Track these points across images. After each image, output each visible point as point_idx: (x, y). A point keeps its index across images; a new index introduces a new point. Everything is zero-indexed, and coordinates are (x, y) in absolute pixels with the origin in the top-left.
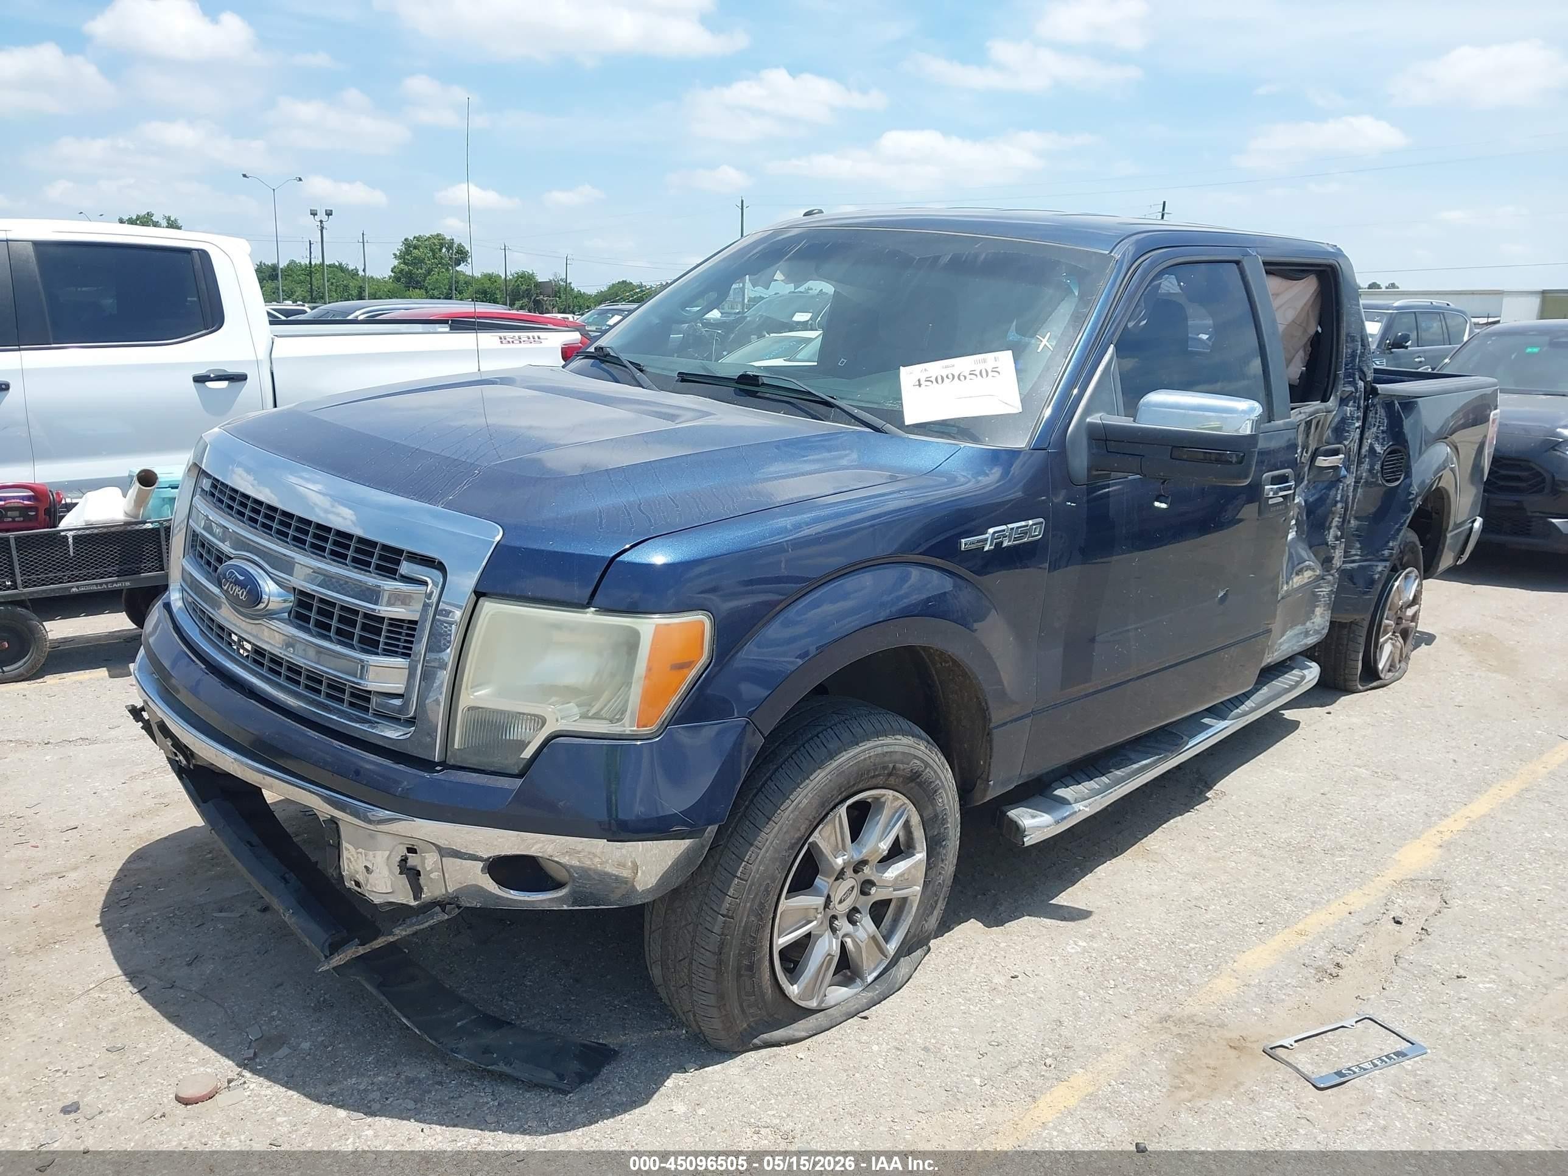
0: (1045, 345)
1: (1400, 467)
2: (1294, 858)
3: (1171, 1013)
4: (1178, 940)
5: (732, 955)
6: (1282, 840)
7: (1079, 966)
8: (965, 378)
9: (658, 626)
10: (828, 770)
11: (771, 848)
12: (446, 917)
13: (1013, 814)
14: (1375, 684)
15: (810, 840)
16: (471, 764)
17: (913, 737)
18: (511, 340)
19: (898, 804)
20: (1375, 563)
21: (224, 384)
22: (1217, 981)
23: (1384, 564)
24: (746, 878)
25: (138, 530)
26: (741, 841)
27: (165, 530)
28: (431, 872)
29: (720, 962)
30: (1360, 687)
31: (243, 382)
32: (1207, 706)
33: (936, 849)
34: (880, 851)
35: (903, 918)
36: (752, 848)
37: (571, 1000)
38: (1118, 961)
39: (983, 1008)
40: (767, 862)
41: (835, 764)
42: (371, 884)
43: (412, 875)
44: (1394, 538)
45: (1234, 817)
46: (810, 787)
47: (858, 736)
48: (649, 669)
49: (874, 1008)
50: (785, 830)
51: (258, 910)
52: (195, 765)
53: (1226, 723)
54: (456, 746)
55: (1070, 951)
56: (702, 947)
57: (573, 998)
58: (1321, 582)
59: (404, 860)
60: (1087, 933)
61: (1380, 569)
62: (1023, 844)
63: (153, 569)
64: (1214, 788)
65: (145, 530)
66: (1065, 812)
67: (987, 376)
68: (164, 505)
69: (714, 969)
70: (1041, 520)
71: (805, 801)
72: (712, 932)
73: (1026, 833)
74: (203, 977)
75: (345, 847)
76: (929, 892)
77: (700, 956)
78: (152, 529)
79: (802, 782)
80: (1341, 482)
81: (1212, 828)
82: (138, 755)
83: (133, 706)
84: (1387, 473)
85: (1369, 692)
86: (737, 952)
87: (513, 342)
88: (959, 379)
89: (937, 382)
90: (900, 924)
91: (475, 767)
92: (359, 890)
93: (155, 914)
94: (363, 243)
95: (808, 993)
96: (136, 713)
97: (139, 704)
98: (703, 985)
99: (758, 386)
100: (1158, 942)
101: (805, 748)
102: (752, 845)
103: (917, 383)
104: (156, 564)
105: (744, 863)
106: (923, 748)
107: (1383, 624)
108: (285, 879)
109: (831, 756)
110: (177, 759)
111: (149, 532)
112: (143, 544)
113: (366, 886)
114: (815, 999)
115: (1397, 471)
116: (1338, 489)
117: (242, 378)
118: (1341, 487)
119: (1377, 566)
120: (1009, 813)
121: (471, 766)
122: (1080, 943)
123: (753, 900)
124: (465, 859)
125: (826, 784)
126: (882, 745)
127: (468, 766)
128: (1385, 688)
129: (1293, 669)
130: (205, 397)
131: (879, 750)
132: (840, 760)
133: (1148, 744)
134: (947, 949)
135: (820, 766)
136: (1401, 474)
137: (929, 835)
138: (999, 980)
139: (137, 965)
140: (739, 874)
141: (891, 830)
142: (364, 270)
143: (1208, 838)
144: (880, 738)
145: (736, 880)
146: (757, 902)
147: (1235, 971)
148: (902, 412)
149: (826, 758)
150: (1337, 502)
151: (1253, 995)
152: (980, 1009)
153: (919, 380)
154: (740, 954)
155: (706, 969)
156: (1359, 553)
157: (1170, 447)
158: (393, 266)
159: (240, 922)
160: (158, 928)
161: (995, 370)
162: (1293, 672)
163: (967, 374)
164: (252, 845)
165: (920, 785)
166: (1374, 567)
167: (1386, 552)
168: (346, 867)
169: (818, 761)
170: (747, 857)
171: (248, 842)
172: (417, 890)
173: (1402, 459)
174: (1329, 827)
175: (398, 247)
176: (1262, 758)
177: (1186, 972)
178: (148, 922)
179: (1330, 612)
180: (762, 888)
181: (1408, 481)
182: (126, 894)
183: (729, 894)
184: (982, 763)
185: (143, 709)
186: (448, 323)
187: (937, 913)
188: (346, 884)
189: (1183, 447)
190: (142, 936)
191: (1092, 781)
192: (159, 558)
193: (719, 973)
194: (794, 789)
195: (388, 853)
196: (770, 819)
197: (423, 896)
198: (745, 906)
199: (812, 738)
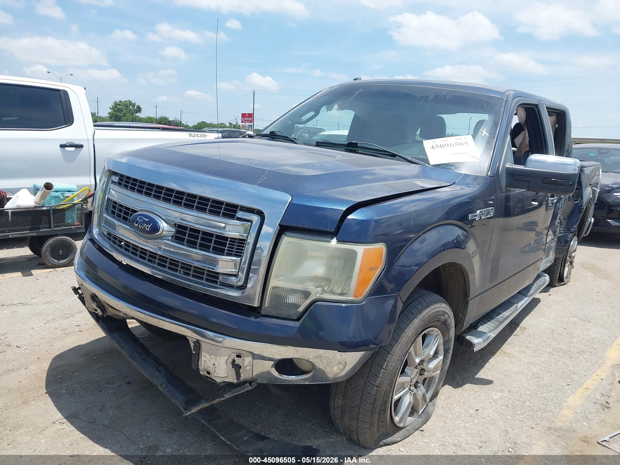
0: (485, 133)
1: (579, 195)
2: (567, 356)
3: (550, 426)
4: (538, 393)
5: (379, 404)
6: (558, 348)
7: (502, 405)
8: (454, 146)
9: (365, 249)
10: (419, 319)
11: (398, 355)
12: (251, 388)
13: (468, 337)
14: (562, 283)
15: (409, 351)
16: (273, 314)
17: (446, 304)
18: (194, 135)
19: (437, 333)
20: (568, 234)
21: (73, 149)
22: (563, 411)
23: (572, 234)
24: (387, 369)
25: (40, 210)
26: (384, 351)
27: (53, 211)
28: (246, 366)
29: (373, 408)
30: (557, 285)
31: (82, 148)
32: (518, 291)
33: (446, 354)
34: (430, 355)
35: (432, 385)
36: (390, 355)
37: (287, 425)
38: (517, 402)
39: (471, 425)
40: (395, 362)
41: (421, 316)
42: (217, 373)
43: (237, 367)
44: (575, 224)
45: (534, 338)
46: (412, 327)
47: (429, 303)
48: (361, 270)
49: (424, 426)
50: (403, 346)
51: (126, 383)
52: (106, 315)
53: (527, 298)
54: (266, 306)
55: (495, 397)
56: (366, 401)
57: (287, 424)
58: (553, 241)
59: (234, 361)
60: (498, 389)
61: (570, 236)
62: (474, 351)
63: (47, 228)
64: (520, 326)
65: (44, 210)
66: (485, 337)
67: (463, 145)
68: (52, 200)
69: (370, 411)
70: (493, 208)
71: (411, 333)
72: (371, 394)
73: (475, 346)
74: (109, 417)
75: (204, 355)
76: (442, 373)
77: (364, 405)
78: (47, 210)
79: (409, 324)
80: (561, 200)
81: (527, 343)
82: (48, 311)
83: (74, 287)
84: (574, 197)
85: (560, 287)
86: (381, 403)
87: (195, 136)
88: (451, 146)
89: (441, 147)
90: (431, 388)
91: (275, 315)
92: (209, 376)
93: (77, 386)
94: (97, 102)
95: (401, 420)
96: (75, 290)
97: (77, 286)
98: (364, 419)
99: (357, 147)
100: (530, 393)
101: (408, 308)
102: (390, 353)
103: (432, 147)
104: (47, 225)
105: (386, 362)
106: (448, 309)
107: (567, 259)
108: (159, 370)
109: (420, 312)
110: (96, 312)
111: (45, 211)
112: (42, 216)
113: (214, 373)
114: (402, 423)
115: (578, 197)
116: (560, 203)
117: (81, 146)
118: (561, 202)
119: (569, 235)
120: (466, 338)
121: (273, 315)
122: (498, 394)
123: (389, 379)
124: (266, 360)
125: (418, 326)
126: (437, 308)
127: (271, 315)
128: (565, 285)
129: (541, 277)
130: (65, 154)
131: (436, 310)
132: (423, 314)
133: (504, 307)
134: (443, 398)
135: (415, 316)
136: (579, 198)
137: (445, 348)
138: (472, 411)
139: (75, 411)
140: (384, 367)
141: (434, 345)
142: (98, 113)
143: (528, 347)
144: (436, 304)
145: (383, 370)
146: (391, 380)
147: (568, 406)
148: (428, 159)
149: (418, 313)
150: (559, 208)
151: (581, 417)
152: (470, 425)
153: (433, 146)
154: (381, 404)
155: (367, 411)
156: (563, 230)
157: (542, 178)
158: (109, 112)
159: (119, 389)
160: (80, 393)
161: (466, 143)
162: (542, 278)
163: (454, 144)
164: (140, 354)
165: (446, 325)
166: (568, 236)
167: (572, 230)
168: (203, 364)
169: (415, 315)
170: (388, 359)
171: (138, 352)
172: (238, 375)
173: (580, 192)
174: (575, 343)
175: (111, 104)
176: (533, 313)
177: (548, 407)
178: (74, 390)
179: (555, 253)
180: (393, 374)
181: (581, 201)
182: (60, 376)
183: (379, 376)
184: (461, 316)
185: (79, 288)
186: (160, 129)
187: (442, 382)
188: (201, 372)
189: (548, 178)
190: (73, 396)
191: (490, 322)
192: (49, 223)
193: (372, 413)
194: (407, 327)
195: (227, 357)
196: (397, 341)
197: (241, 378)
198: (386, 382)
199: (410, 304)
